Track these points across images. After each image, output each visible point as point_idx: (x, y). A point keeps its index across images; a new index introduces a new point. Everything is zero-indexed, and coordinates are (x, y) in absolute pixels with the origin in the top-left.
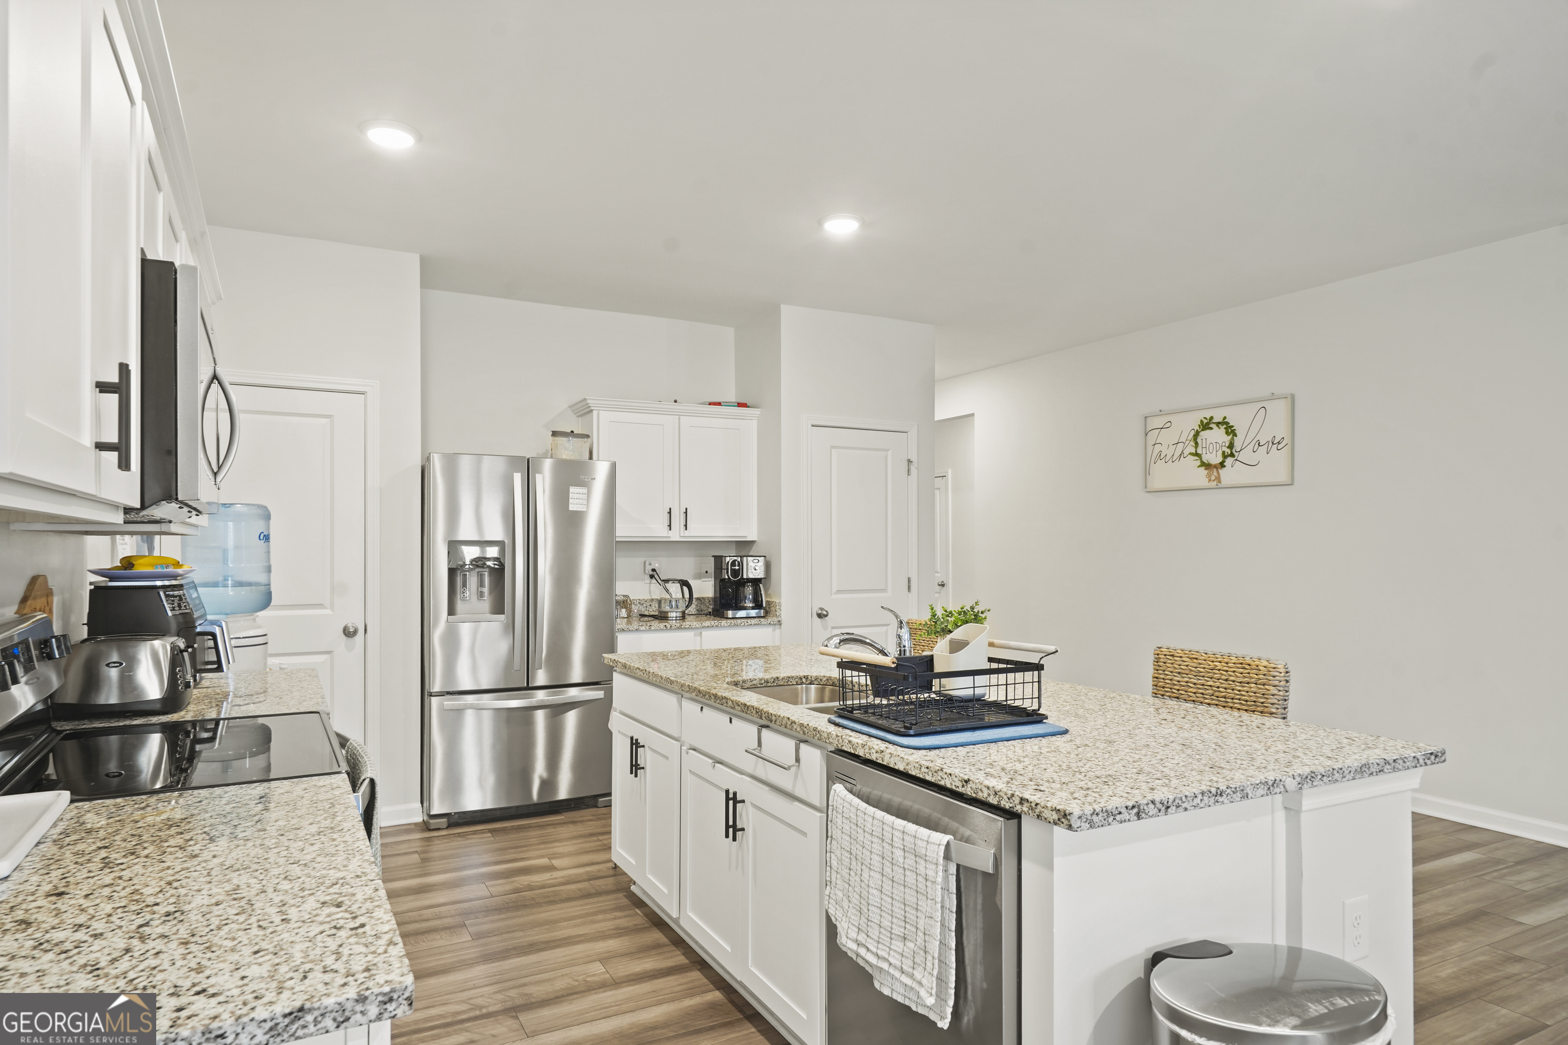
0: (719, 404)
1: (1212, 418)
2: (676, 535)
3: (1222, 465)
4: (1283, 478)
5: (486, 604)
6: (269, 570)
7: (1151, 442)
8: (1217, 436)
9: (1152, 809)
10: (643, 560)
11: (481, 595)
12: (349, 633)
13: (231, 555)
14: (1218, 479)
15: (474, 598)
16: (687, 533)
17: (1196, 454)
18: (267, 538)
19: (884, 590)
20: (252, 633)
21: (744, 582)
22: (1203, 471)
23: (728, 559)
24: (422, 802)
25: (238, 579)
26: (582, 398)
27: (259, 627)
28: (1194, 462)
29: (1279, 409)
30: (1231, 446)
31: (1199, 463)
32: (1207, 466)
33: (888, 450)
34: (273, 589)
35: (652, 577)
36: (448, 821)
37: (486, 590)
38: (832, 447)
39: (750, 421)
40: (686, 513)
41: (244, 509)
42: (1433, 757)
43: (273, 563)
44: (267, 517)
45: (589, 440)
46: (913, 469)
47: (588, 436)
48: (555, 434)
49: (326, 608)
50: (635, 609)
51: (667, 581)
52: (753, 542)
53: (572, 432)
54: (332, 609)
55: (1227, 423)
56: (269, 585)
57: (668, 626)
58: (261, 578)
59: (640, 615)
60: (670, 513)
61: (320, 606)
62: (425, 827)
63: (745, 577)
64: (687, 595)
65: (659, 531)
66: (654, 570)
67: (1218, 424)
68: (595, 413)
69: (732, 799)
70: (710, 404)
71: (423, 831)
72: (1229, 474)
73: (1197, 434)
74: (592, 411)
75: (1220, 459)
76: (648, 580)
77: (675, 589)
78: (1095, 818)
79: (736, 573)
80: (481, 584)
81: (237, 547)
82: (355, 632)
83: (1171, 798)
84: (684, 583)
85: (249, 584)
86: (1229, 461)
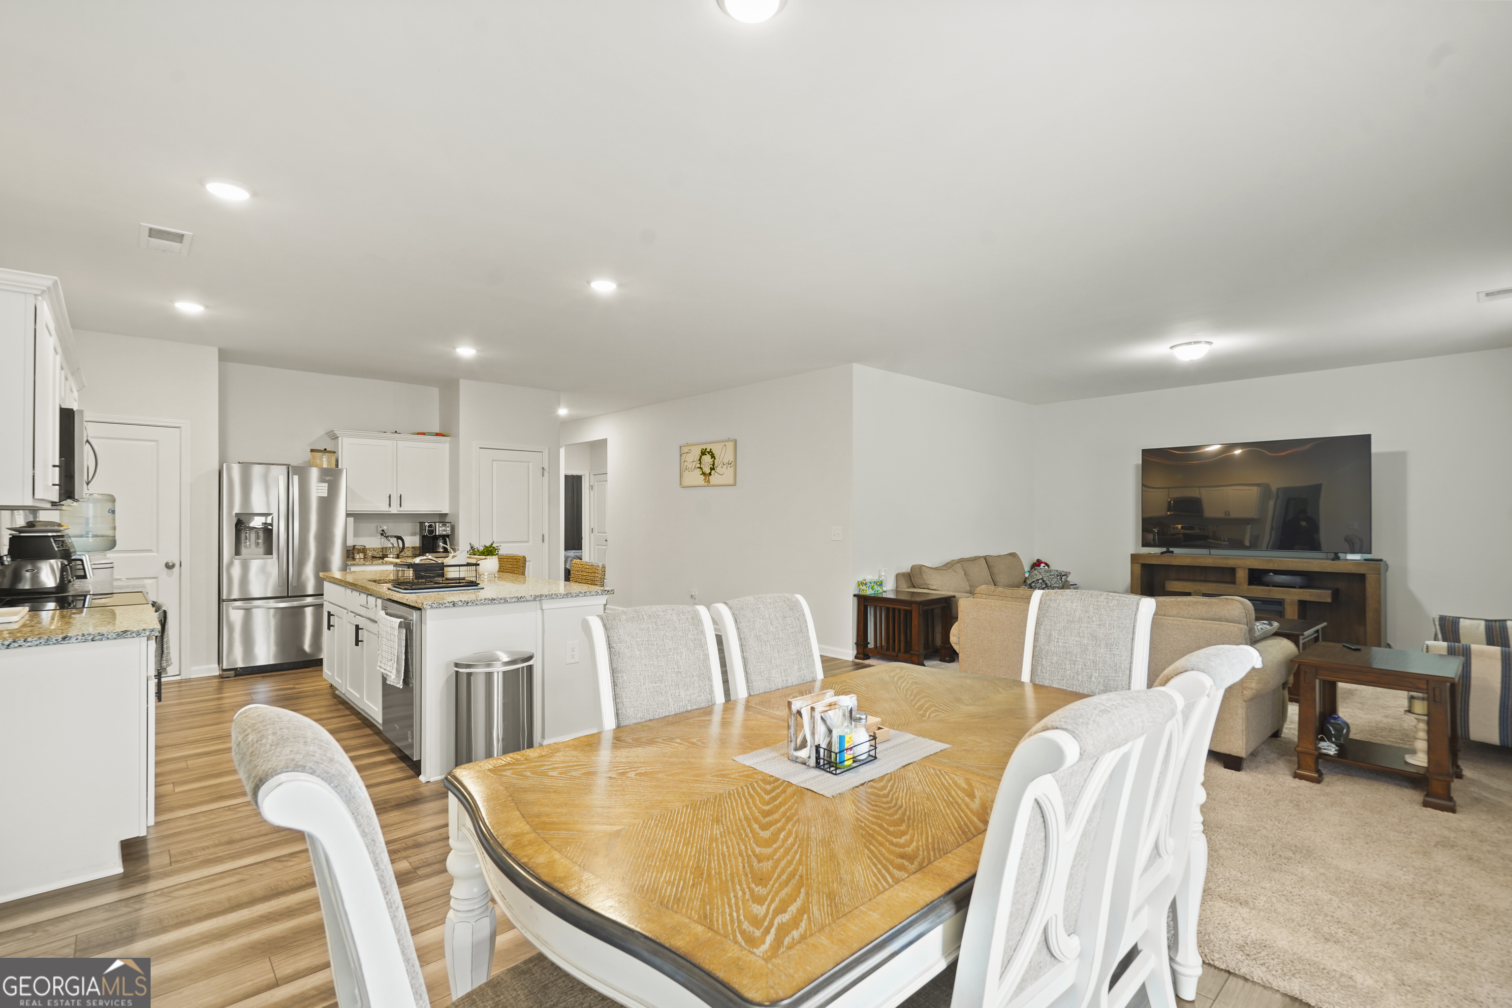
0: (424, 434)
1: (706, 449)
2: (394, 510)
3: (710, 474)
4: (732, 482)
5: (261, 550)
6: (114, 528)
7: (683, 461)
8: (707, 459)
9: (460, 603)
10: (377, 524)
11: (258, 544)
12: (169, 566)
13: (91, 521)
14: (709, 481)
15: (253, 546)
16: (401, 509)
17: (700, 468)
18: (113, 512)
19: (527, 542)
20: (104, 562)
21: (436, 538)
22: (702, 477)
23: (426, 524)
24: (219, 664)
25: (96, 533)
26: (331, 430)
27: (108, 559)
28: (699, 472)
29: (730, 445)
30: (713, 465)
31: (701, 472)
32: (704, 474)
33: (530, 462)
34: (117, 538)
35: (382, 534)
36: (235, 672)
37: (260, 541)
38: (493, 460)
39: (443, 446)
40: (401, 497)
41: (100, 497)
42: (606, 592)
43: (117, 524)
44: (113, 500)
45: (336, 454)
46: (546, 474)
47: (334, 452)
48: (312, 451)
49: (153, 552)
50: (370, 554)
51: (388, 537)
52: (447, 514)
53: (325, 449)
54: (158, 552)
55: (712, 452)
56: (115, 536)
57: (385, 562)
58: (110, 533)
59: (372, 557)
60: (390, 497)
61: (150, 551)
62: (221, 677)
63: (437, 534)
64: (401, 545)
65: (383, 508)
66: (383, 531)
67: (709, 453)
68: (340, 438)
69: (357, 628)
70: (418, 434)
71: (219, 678)
72: (714, 479)
73: (701, 457)
74: (338, 437)
75: (709, 471)
76: (380, 537)
77: (394, 540)
78: (433, 605)
79: (431, 532)
80: (258, 538)
81: (95, 517)
82: (173, 566)
83: (470, 600)
84: (399, 538)
85: (103, 536)
86: (713, 471)
